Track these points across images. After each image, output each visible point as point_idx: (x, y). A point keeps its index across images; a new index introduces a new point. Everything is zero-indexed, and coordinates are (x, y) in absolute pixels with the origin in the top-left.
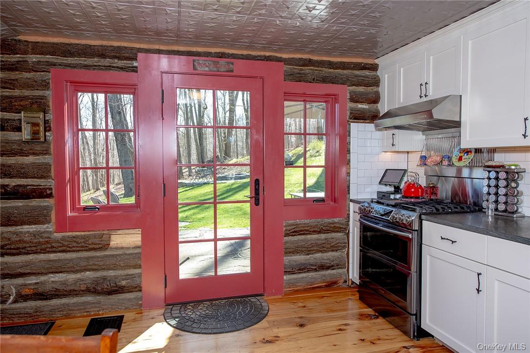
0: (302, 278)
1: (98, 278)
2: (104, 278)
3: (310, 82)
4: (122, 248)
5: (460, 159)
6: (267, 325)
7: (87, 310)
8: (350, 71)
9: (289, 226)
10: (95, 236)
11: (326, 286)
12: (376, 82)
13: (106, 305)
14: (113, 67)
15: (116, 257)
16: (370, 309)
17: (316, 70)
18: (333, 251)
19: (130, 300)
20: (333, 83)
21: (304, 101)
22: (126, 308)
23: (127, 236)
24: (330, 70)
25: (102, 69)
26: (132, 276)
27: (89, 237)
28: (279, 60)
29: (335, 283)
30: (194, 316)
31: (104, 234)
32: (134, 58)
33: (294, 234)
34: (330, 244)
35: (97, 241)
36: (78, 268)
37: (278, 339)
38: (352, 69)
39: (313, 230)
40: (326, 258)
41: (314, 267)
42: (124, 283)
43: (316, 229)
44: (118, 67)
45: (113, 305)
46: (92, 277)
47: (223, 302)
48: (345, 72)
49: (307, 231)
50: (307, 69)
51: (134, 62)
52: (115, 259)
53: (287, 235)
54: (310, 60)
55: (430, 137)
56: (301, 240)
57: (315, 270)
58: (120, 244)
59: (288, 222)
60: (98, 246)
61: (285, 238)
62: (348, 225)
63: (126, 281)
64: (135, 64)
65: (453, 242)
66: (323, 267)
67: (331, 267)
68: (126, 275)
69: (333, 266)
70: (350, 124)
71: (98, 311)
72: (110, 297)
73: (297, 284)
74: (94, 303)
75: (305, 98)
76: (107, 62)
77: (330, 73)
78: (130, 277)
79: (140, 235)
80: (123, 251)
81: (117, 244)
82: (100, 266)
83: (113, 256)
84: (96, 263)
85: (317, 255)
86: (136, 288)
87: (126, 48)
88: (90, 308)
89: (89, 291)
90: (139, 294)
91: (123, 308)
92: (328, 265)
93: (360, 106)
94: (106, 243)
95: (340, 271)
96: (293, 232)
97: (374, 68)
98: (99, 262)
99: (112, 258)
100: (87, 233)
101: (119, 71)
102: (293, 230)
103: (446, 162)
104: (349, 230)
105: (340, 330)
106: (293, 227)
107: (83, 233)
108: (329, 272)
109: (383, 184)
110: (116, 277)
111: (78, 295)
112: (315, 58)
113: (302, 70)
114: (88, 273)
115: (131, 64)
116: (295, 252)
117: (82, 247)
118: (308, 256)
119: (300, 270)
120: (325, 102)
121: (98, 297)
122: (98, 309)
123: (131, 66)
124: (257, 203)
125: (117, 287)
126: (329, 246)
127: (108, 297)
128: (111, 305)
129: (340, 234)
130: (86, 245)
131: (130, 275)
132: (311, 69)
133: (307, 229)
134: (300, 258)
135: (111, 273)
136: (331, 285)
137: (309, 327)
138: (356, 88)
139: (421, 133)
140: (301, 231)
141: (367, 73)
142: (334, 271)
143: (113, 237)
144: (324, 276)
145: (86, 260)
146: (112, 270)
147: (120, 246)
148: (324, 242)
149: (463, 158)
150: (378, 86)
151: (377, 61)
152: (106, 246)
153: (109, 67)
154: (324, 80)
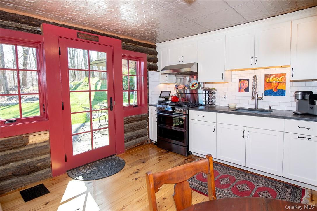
0: (131, 143)
1: (19, 165)
2: (25, 165)
3: (132, 51)
4: (35, 144)
5: (193, 86)
6: (128, 166)
7: (13, 188)
8: (146, 47)
9: (126, 119)
10: (17, 139)
11: (141, 145)
12: (156, 53)
13: (26, 181)
14: (24, 29)
15: (32, 150)
16: (164, 150)
17: (134, 45)
18: (142, 128)
19: (42, 174)
20: (141, 52)
21: (128, 59)
22: (41, 180)
23: (40, 136)
24: (139, 46)
25: (15, 29)
26: (44, 160)
27: (13, 140)
28: (119, 38)
29: (144, 142)
30: (86, 172)
31: (23, 137)
32: (38, 26)
33: (127, 123)
34: (141, 125)
35: (19, 142)
36: (5, 162)
37: (139, 170)
38: (147, 47)
39: (135, 120)
40: (139, 132)
41: (136, 137)
42: (39, 165)
43: (137, 119)
44: (27, 30)
45: (32, 180)
46: (15, 166)
47: (98, 162)
48: (145, 47)
49: (133, 121)
50: (130, 45)
51: (38, 28)
52: (32, 151)
53: (125, 124)
54: (132, 40)
55: (178, 78)
56: (130, 126)
57: (136, 138)
58: (34, 141)
59: (125, 117)
60: (19, 145)
61: (124, 125)
62: (148, 116)
63: (40, 163)
64: (39, 29)
65: (203, 117)
66: (139, 136)
67: (142, 136)
68: (40, 160)
69: (143, 135)
70: (148, 71)
71: (20, 187)
72: (29, 175)
73: (129, 146)
74: (17, 182)
75: (128, 58)
76: (19, 25)
77: (139, 47)
78: (43, 160)
79: (48, 134)
80: (35, 145)
81: (33, 142)
82: (21, 158)
83: (29, 150)
84: (18, 156)
85: (136, 131)
86: (47, 166)
87: (33, 18)
88: (15, 186)
89: (14, 175)
90: (49, 169)
91: (39, 180)
92: (141, 135)
93: (151, 63)
94: (26, 142)
95: (145, 137)
96: (128, 122)
97: (155, 47)
98: (20, 155)
99: (29, 151)
100: (10, 138)
101: (28, 32)
102: (128, 121)
103: (186, 88)
104: (149, 118)
105: (160, 160)
106: (127, 120)
107: (7, 138)
108: (142, 138)
109: (161, 98)
110: (32, 162)
111: (5, 180)
112: (133, 40)
113: (128, 44)
114: (11, 164)
115: (36, 29)
116: (128, 131)
117: (7, 147)
118: (133, 133)
119: (130, 139)
120: (136, 61)
121: (20, 178)
122: (21, 185)
123: (36, 30)
124: (111, 110)
125: (35, 168)
126: (141, 126)
127: (27, 176)
128: (30, 180)
129: (145, 121)
130: (11, 146)
131: (42, 159)
132: (132, 45)
133: (133, 120)
134: (129, 134)
135: (29, 161)
136: (142, 144)
137: (147, 162)
138: (149, 55)
139: (175, 76)
140: (131, 121)
141: (152, 49)
142: (143, 138)
143: (30, 138)
144: (140, 140)
145: (10, 156)
146: (29, 159)
147: (34, 142)
148: (139, 125)
149: (194, 86)
150: (157, 55)
151: (156, 44)
152: (26, 144)
153: (21, 29)
154: (138, 51)
